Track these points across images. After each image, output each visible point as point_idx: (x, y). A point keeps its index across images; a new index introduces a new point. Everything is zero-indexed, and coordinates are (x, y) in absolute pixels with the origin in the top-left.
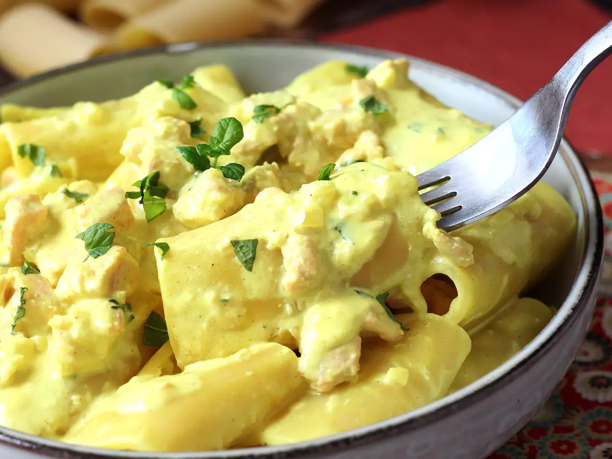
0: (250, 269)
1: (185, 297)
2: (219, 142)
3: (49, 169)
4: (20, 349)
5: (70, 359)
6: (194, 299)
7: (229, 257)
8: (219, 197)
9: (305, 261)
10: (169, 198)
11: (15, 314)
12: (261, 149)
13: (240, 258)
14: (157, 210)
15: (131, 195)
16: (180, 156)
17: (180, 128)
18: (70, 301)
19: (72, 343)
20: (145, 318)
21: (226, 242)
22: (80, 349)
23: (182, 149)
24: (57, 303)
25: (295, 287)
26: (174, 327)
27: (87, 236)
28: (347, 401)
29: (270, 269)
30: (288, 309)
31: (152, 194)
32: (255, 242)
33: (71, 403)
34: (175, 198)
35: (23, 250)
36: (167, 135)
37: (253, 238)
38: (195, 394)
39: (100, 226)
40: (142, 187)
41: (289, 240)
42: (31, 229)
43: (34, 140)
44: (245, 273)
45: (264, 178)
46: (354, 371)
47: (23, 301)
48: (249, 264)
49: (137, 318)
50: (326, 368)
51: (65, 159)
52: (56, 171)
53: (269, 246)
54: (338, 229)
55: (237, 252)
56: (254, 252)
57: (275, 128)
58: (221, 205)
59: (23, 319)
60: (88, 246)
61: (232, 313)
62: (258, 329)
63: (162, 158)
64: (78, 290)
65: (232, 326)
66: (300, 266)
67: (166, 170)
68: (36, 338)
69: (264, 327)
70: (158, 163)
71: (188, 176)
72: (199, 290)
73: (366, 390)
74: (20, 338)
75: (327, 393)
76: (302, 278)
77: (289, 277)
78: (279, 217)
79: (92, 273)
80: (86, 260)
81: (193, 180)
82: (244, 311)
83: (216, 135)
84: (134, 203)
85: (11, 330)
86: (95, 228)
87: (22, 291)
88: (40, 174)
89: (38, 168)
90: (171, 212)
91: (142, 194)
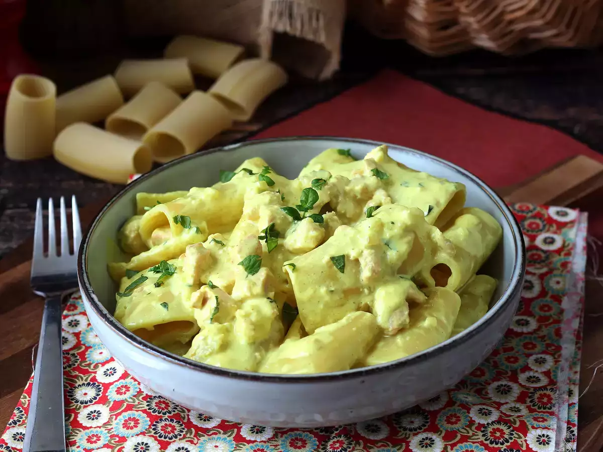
0: (343, 272)
1: (309, 292)
2: (306, 203)
3: (194, 229)
4: (220, 331)
5: (253, 333)
6: (315, 292)
7: (330, 267)
8: (314, 233)
9: (375, 264)
10: (280, 238)
11: (213, 312)
12: (322, 205)
13: (337, 267)
14: (273, 246)
15: (261, 238)
16: (284, 212)
17: (276, 197)
18: (243, 300)
19: (252, 323)
21: (326, 258)
22: (257, 326)
23: (285, 209)
24: (236, 302)
25: (370, 279)
26: (303, 309)
27: (245, 263)
28: (408, 338)
29: (354, 271)
30: (366, 291)
31: (271, 237)
32: (343, 256)
33: (255, 357)
34: (283, 237)
36: (271, 202)
37: (341, 254)
39: (252, 257)
40: (266, 234)
41: (363, 254)
42: (204, 264)
44: (340, 274)
45: (333, 220)
46: (408, 320)
47: (218, 304)
48: (342, 269)
49: (280, 306)
50: (393, 321)
51: (201, 223)
52: (198, 230)
53: (352, 258)
54: (387, 244)
55: (334, 264)
56: (344, 264)
57: (329, 192)
58: (316, 238)
59: (218, 314)
60: (246, 269)
61: (337, 297)
62: (351, 304)
63: (275, 215)
64: (248, 294)
65: (337, 305)
66: (372, 267)
67: (278, 221)
68: (226, 324)
69: (354, 303)
70: (273, 218)
71: (290, 224)
72: (317, 287)
73: (415, 330)
74: (216, 325)
75: (395, 335)
76: (374, 274)
77: (366, 273)
78: (354, 241)
79: (254, 284)
80: (247, 276)
81: (293, 226)
82: (342, 295)
83: (304, 199)
84: (263, 242)
85: (210, 321)
86: (249, 258)
87: (217, 298)
88: (189, 233)
89: (187, 230)
90: (282, 246)
91: (266, 237)
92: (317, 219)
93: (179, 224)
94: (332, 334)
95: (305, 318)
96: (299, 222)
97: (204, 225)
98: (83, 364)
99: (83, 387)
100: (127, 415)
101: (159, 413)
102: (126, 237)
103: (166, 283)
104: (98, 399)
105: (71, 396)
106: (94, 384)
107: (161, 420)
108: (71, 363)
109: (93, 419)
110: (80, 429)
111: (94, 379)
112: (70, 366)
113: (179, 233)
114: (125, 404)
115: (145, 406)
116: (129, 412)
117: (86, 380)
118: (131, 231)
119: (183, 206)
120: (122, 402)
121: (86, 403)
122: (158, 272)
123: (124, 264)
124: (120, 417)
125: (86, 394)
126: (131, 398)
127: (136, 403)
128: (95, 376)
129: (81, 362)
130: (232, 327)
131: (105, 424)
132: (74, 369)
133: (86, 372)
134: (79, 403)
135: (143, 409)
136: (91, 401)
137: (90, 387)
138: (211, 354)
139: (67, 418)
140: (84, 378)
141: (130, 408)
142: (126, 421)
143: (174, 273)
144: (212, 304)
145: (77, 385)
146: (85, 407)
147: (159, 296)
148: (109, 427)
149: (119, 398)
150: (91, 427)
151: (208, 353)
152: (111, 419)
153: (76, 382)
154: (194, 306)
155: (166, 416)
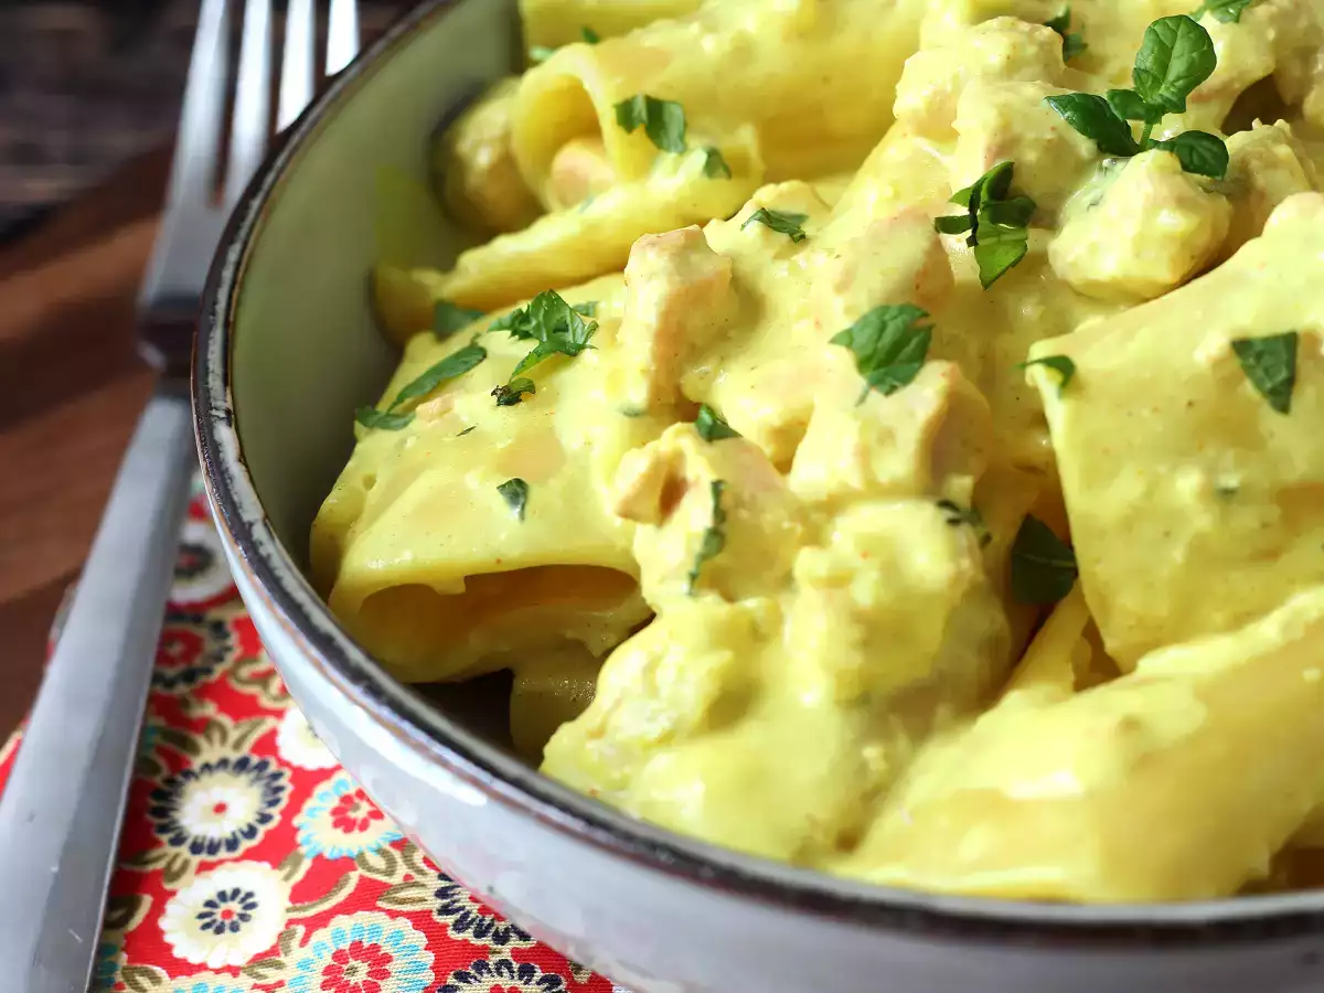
0: (1284, 408)
1: (1125, 490)
2: (1157, 82)
3: (698, 158)
4: (722, 636)
5: (857, 660)
6: (1149, 494)
7: (1228, 384)
8: (1175, 222)
10: (1036, 225)
11: (698, 547)
12: (1239, 87)
13: (1258, 384)
14: (1006, 257)
15: (947, 225)
16: (1060, 118)
17: (1042, 45)
18: (833, 506)
19: (859, 617)
20: (1011, 534)
21: (1214, 344)
22: (878, 632)
23: (1063, 103)
24: (802, 512)
26: (1098, 561)
27: (862, 338)
31: (995, 220)
32: (1290, 341)
33: (863, 767)
34: (1051, 224)
35: (681, 373)
36: (1012, 67)
37: (1283, 327)
38: (1193, 741)
39: (893, 312)
40: (973, 206)
42: (697, 320)
43: (652, 85)
44: (1270, 419)
45: (1272, 164)
47: (720, 514)
48: (1281, 397)
49: (996, 539)
51: (731, 128)
52: (716, 163)
55: (1248, 370)
56: (1292, 366)
57: (1271, 34)
58: (1185, 242)
59: (720, 559)
60: (863, 364)
61: (1247, 519)
62: (1310, 553)
63: (1017, 128)
64: (855, 481)
65: (1245, 552)
67: (1030, 156)
68: (752, 604)
70: (1006, 142)
71: (1081, 170)
72: (1162, 469)
74: (711, 605)
79: (887, 437)
80: (862, 400)
81: (1095, 178)
82: (1274, 512)
83: (1148, 63)
84: (957, 243)
85: (684, 585)
86: (880, 317)
87: (717, 488)
88: (676, 169)
89: (669, 158)
90: (1042, 260)
91: (972, 222)
92: (1199, 155)
93: (639, 133)
94: (1207, 692)
95: (1104, 602)
96: (1120, 165)
97: (745, 139)
98: (245, 672)
99: (221, 775)
100: (347, 929)
101: (479, 934)
102: (458, 165)
103: (543, 388)
104: (260, 837)
105: (163, 812)
106: (263, 766)
107: (481, 966)
108: (198, 662)
109: (219, 930)
110: (158, 970)
111: (268, 745)
112: (189, 676)
113: (643, 169)
114: (354, 878)
115: (429, 894)
116: (362, 917)
117: (237, 745)
118: (477, 145)
119: (661, 58)
120: (346, 864)
121: (213, 848)
122: (525, 336)
123: (429, 278)
124: (321, 935)
125: (220, 808)
126: (381, 852)
127: (397, 879)
128: (273, 733)
129: (240, 662)
130: (777, 619)
131: (261, 959)
132: (205, 692)
133: (245, 708)
134: (184, 850)
135: (417, 907)
136: (232, 844)
137: (244, 778)
138: (666, 739)
139: (118, 914)
140: (234, 735)
141: (368, 896)
142: (339, 956)
143: (582, 347)
144: (696, 512)
145: (196, 763)
146: (205, 867)
147: (500, 446)
148: (272, 976)
149: (336, 843)
150: (202, 967)
151: (655, 730)
152: (284, 937)
153: (195, 750)
154: (628, 513)
155: (506, 951)
